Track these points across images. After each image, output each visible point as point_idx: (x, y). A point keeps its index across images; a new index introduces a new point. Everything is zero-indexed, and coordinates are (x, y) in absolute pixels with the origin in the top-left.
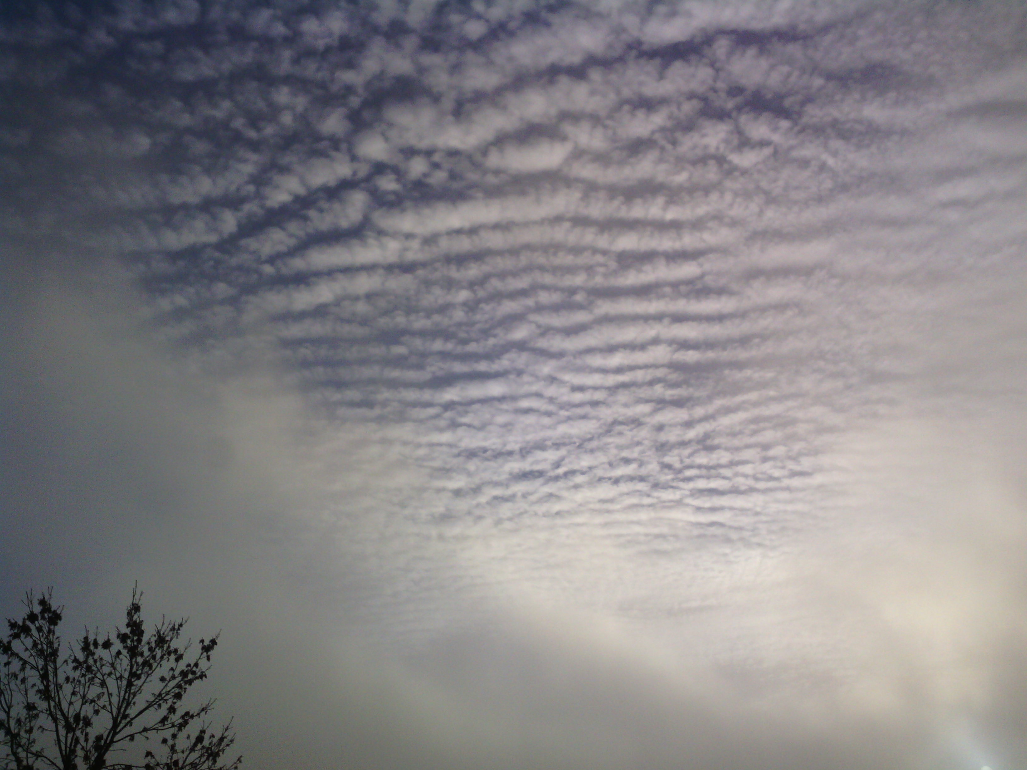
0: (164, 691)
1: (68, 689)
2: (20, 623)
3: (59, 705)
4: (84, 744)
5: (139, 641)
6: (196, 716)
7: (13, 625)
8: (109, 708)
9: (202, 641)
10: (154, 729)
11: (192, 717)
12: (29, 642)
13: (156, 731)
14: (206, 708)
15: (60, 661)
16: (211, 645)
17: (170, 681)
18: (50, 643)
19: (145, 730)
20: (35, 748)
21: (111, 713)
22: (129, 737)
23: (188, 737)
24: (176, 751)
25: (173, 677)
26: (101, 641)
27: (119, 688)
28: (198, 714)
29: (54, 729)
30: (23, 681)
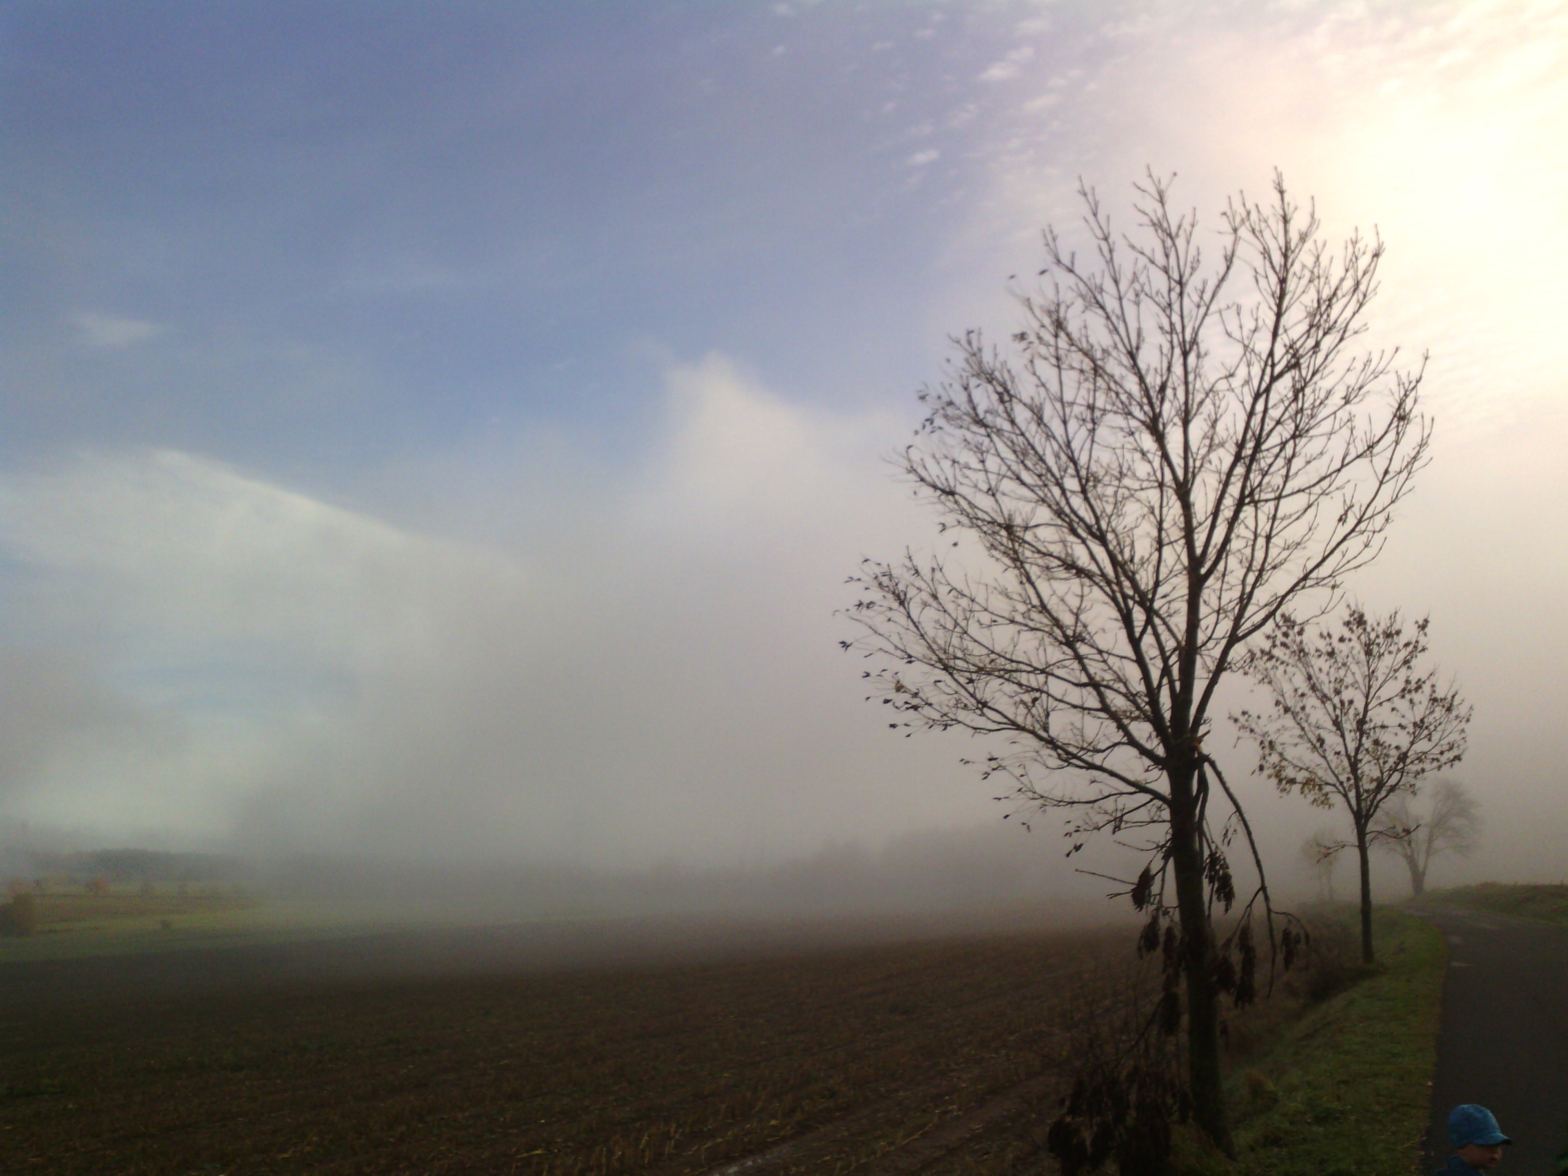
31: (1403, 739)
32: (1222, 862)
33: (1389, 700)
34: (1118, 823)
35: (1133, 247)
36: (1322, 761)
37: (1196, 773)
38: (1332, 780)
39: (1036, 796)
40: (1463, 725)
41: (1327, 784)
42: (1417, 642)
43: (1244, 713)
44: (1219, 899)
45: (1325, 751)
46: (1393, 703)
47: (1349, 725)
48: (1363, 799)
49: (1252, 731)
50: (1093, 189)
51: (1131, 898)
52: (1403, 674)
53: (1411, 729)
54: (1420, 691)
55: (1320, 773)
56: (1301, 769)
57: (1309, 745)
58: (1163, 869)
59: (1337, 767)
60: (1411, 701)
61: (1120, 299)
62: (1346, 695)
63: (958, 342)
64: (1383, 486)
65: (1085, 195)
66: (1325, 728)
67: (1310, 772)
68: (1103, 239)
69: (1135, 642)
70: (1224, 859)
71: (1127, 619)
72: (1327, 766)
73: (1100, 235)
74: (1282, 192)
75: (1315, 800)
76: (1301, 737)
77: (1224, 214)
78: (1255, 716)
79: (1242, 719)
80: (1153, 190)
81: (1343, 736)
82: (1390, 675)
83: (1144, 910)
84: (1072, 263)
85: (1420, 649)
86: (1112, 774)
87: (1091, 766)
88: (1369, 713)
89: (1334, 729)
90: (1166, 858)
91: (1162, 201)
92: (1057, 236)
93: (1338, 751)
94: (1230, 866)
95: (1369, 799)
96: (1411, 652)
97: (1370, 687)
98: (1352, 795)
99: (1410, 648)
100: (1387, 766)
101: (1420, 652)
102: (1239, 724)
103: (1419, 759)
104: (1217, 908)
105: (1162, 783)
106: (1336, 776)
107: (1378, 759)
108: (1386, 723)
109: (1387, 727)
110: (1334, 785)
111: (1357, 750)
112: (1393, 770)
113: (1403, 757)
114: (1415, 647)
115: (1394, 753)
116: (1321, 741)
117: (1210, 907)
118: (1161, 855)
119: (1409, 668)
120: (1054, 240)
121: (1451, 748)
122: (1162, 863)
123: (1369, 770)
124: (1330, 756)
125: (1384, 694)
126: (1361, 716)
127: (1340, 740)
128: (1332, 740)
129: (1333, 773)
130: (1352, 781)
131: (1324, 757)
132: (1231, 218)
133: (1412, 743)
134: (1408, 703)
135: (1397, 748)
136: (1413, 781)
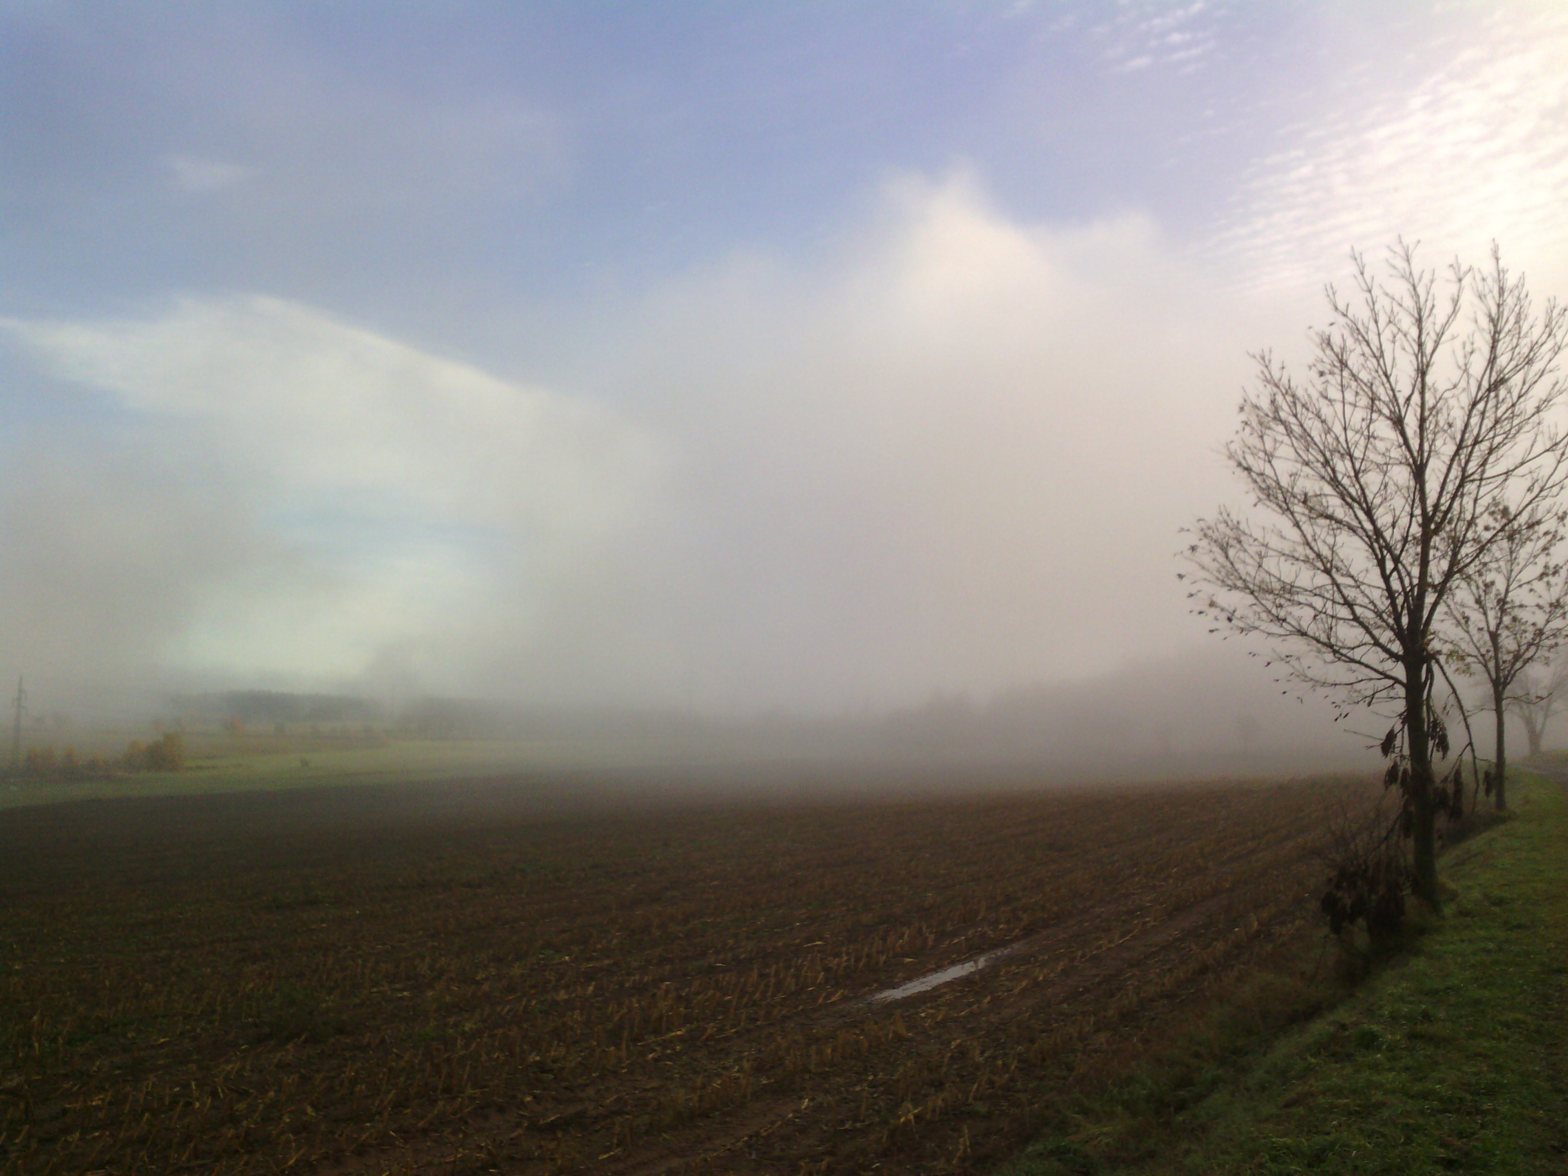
31: (1540, 618)
32: (1441, 726)
33: (1529, 583)
34: (1370, 700)
35: (1387, 294)
36: (1466, 635)
37: (1425, 666)
38: (1474, 652)
39: (1306, 679)
41: (1469, 655)
42: (1556, 531)
44: (1438, 750)
45: (1468, 627)
46: (1532, 585)
47: (1490, 602)
48: (1502, 670)
50: (1361, 254)
51: (1381, 750)
52: (1542, 560)
53: (1548, 609)
54: (1557, 575)
55: (1464, 646)
56: (1446, 642)
57: (1454, 621)
58: (1402, 729)
59: (1479, 641)
60: (1548, 583)
61: (1379, 335)
62: (1489, 577)
63: (1254, 357)
64: (1560, 464)
65: (1356, 259)
66: (1469, 607)
67: (1455, 645)
68: (1367, 291)
69: (1386, 578)
70: (1443, 723)
71: (1381, 563)
72: (1470, 640)
73: (1365, 287)
74: (1497, 259)
75: (1457, 670)
76: (1446, 613)
77: (1451, 266)
80: (1401, 252)
81: (1485, 614)
82: (1530, 561)
83: (1389, 756)
84: (1347, 310)
85: (1558, 538)
86: (1367, 666)
87: (1353, 661)
88: (1510, 594)
89: (1477, 606)
90: (1403, 723)
91: (1408, 261)
92: (1336, 292)
93: (1481, 627)
94: (1447, 729)
95: (1506, 670)
96: (1551, 540)
97: (1511, 571)
98: (1491, 665)
99: (1549, 537)
100: (1524, 641)
101: (1559, 540)
103: (1554, 635)
104: (1437, 755)
105: (1399, 671)
106: (1478, 649)
107: (1515, 634)
108: (1524, 603)
109: (1526, 607)
110: (1476, 657)
111: (1498, 625)
112: (1530, 645)
113: (1540, 633)
114: (1554, 536)
115: (1531, 629)
116: (1467, 619)
117: (1431, 755)
118: (1401, 721)
119: (1548, 554)
120: (1334, 294)
122: (1401, 726)
123: (1508, 642)
124: (1473, 630)
125: (1525, 576)
126: (1503, 595)
127: (1482, 617)
128: (1476, 617)
129: (1476, 646)
130: (1492, 654)
131: (1468, 632)
132: (1457, 269)
133: (1548, 622)
134: (1545, 584)
135: (1534, 624)
136: (1547, 654)
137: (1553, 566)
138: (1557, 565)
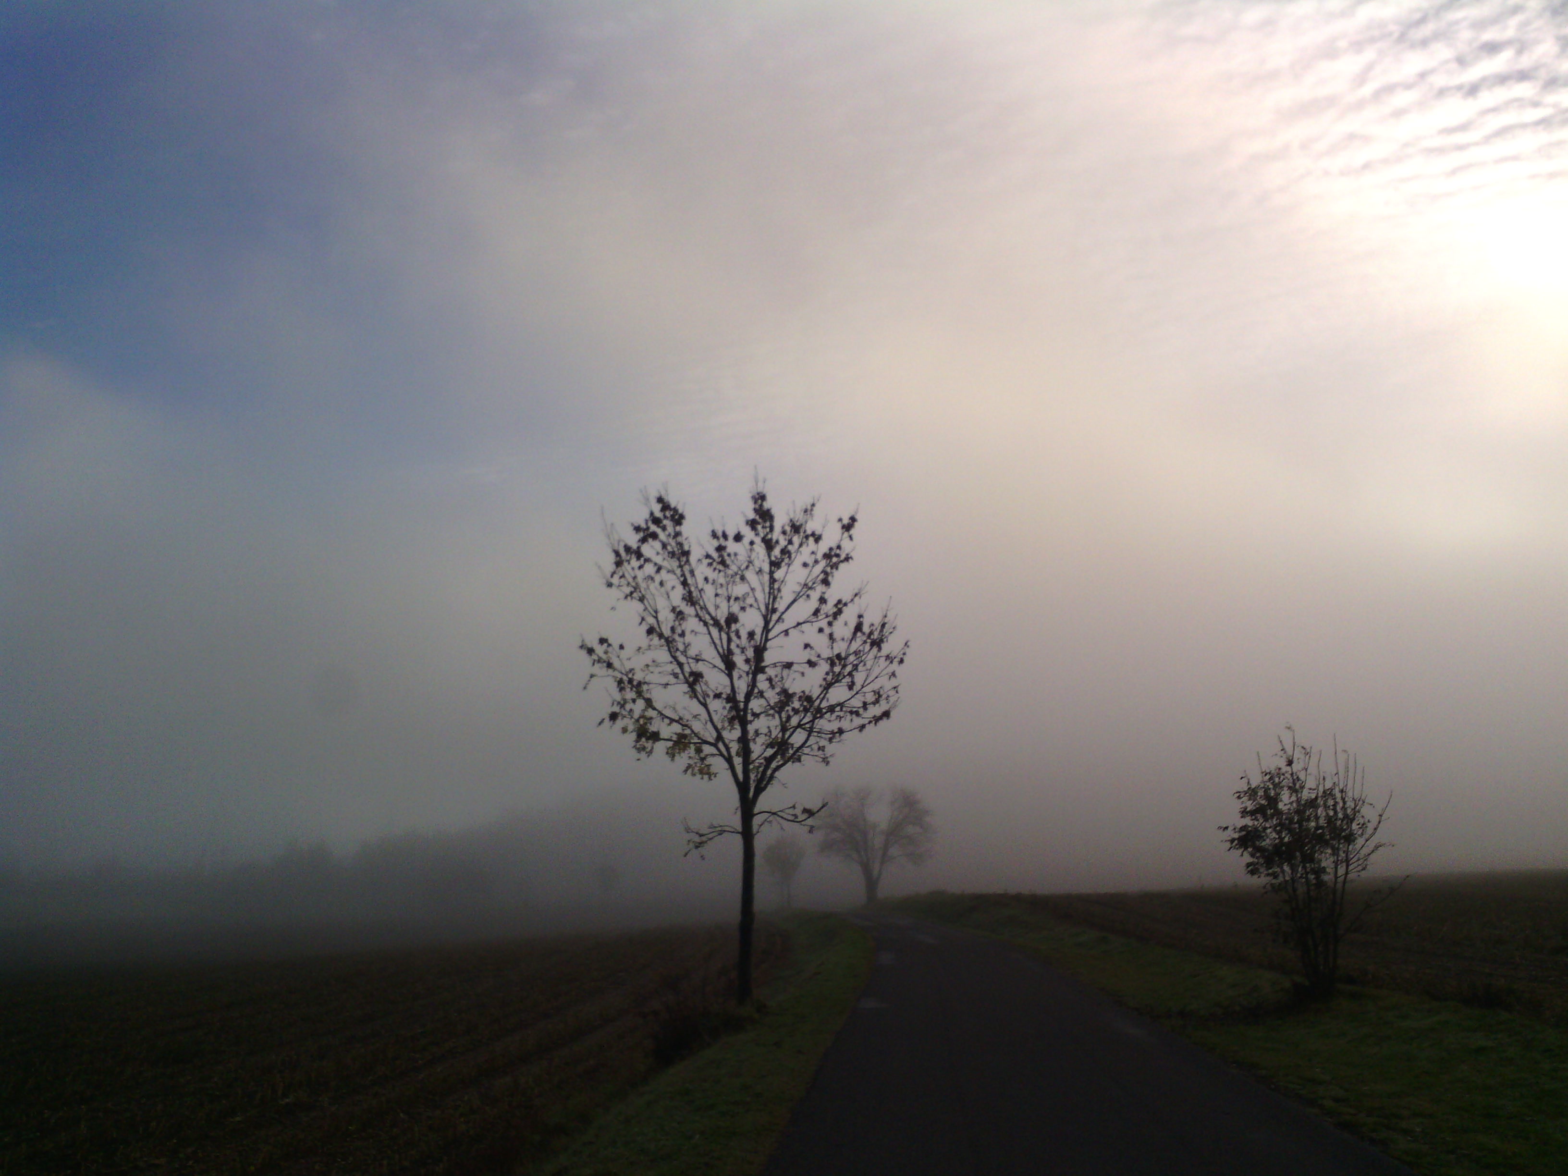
0: (810, 579)
1: (709, 590)
2: (643, 526)
3: (704, 608)
4: (738, 641)
5: (772, 528)
6: (850, 602)
7: (637, 529)
8: (755, 605)
9: (840, 520)
10: (808, 622)
11: (845, 604)
12: (657, 545)
13: (810, 624)
14: (859, 593)
15: (693, 559)
16: (851, 523)
17: (813, 566)
18: (680, 545)
19: (799, 624)
20: (692, 652)
21: (759, 609)
22: (784, 633)
23: (846, 624)
24: (835, 639)
25: (816, 562)
26: (731, 534)
27: (762, 584)
28: (852, 600)
29: (707, 632)
30: (661, 584)
33: (796, 626)
36: (702, 710)
38: (713, 738)
40: (894, 666)
41: (706, 743)
42: (840, 548)
43: (602, 641)
48: (753, 769)
49: (610, 665)
52: (818, 592)
53: (823, 668)
55: (697, 726)
56: (670, 719)
57: (685, 686)
59: (720, 718)
66: (707, 662)
67: (684, 725)
72: (708, 718)
75: (690, 767)
76: (675, 673)
78: (616, 646)
79: (600, 650)
81: (730, 672)
82: (801, 593)
85: (842, 558)
88: (769, 645)
89: (720, 663)
95: (760, 769)
96: (832, 563)
97: (772, 610)
99: (831, 558)
101: (843, 562)
102: (595, 657)
103: (835, 713)
106: (719, 733)
107: (776, 710)
108: (789, 659)
110: (714, 743)
111: (748, 694)
112: (797, 726)
114: (837, 556)
116: (697, 676)
119: (827, 584)
121: (876, 702)
123: (763, 724)
127: (727, 679)
129: (714, 727)
130: (737, 739)
131: (702, 701)
133: (827, 691)
136: (824, 745)
137: (835, 602)
138: (839, 602)
